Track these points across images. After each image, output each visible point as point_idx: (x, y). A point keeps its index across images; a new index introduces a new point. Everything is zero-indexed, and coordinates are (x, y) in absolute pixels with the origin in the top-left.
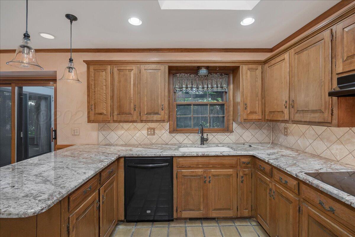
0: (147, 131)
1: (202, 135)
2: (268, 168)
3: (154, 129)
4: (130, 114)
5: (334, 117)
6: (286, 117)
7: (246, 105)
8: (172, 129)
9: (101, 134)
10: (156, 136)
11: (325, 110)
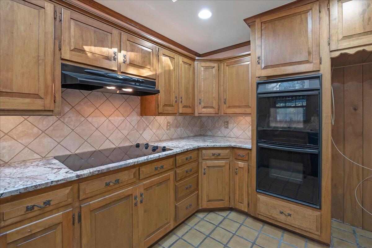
5: (57, 104)
11: (46, 96)
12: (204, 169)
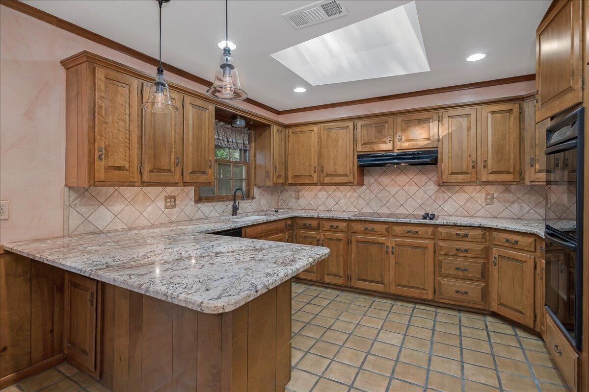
0: (164, 202)
1: (235, 203)
2: (314, 223)
3: (174, 198)
4: (169, 171)
5: (355, 179)
6: (315, 180)
7: (276, 167)
8: (197, 198)
9: (76, 213)
10: (177, 208)
11: (350, 174)
12: (495, 258)
